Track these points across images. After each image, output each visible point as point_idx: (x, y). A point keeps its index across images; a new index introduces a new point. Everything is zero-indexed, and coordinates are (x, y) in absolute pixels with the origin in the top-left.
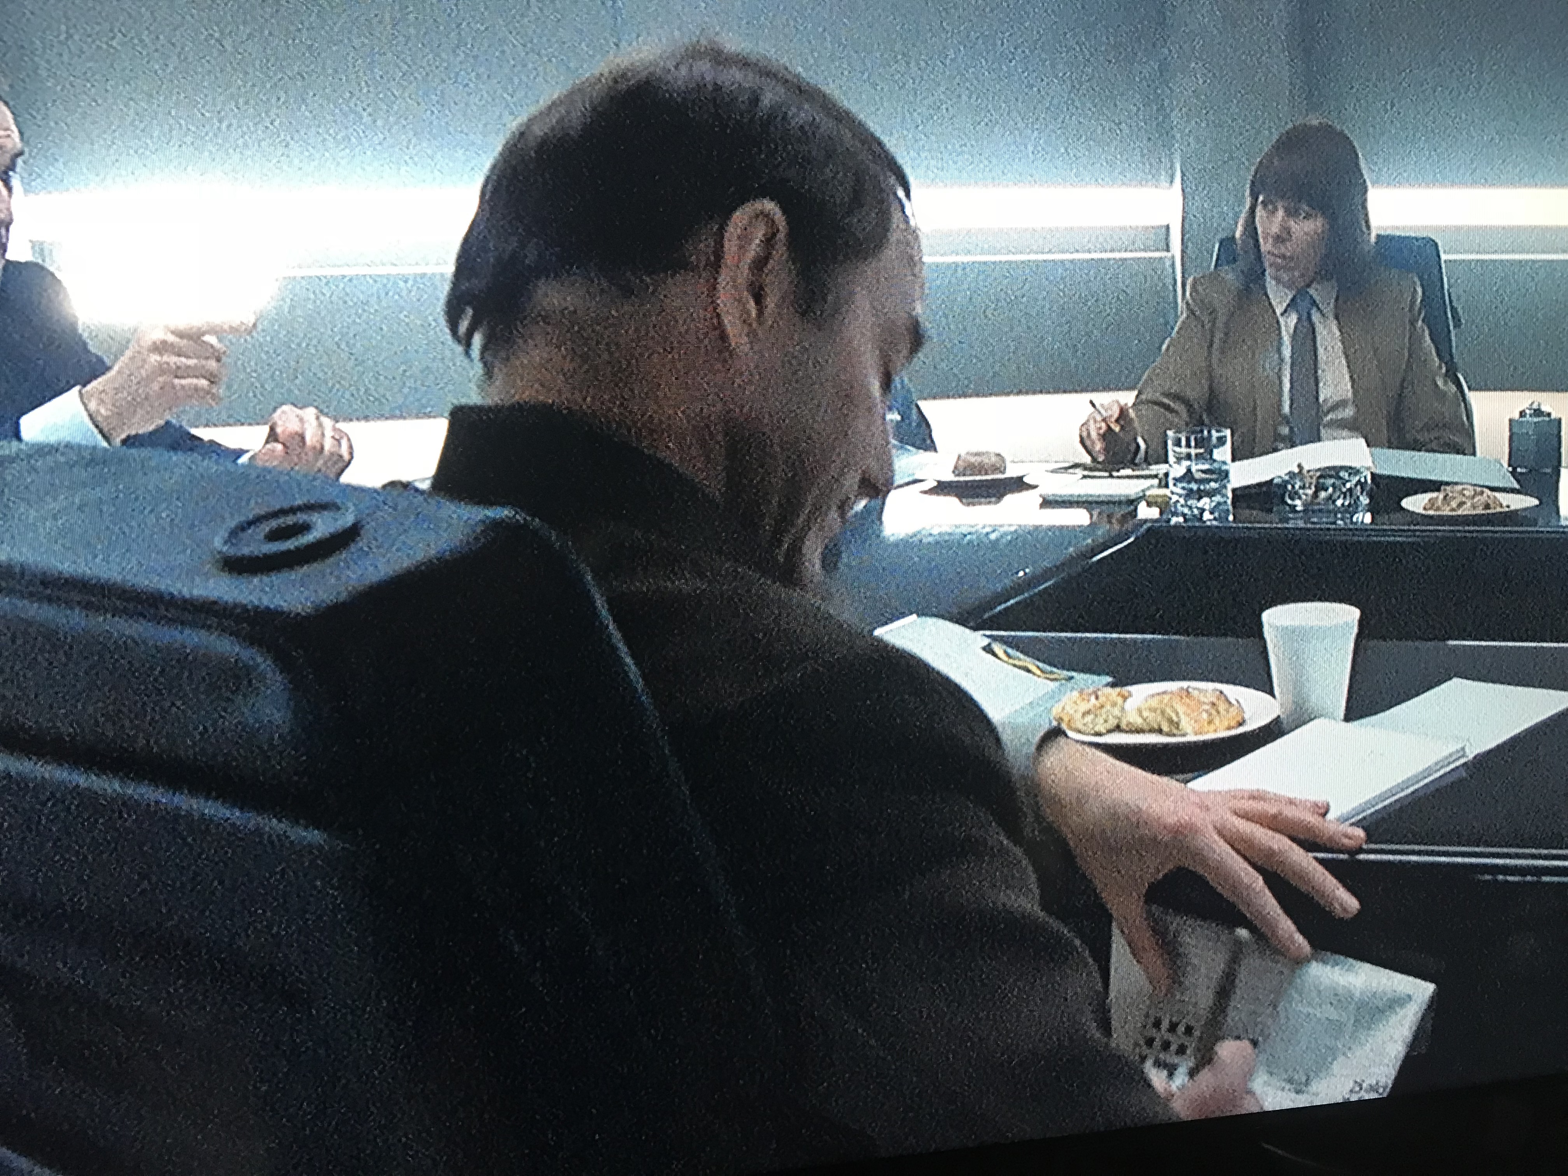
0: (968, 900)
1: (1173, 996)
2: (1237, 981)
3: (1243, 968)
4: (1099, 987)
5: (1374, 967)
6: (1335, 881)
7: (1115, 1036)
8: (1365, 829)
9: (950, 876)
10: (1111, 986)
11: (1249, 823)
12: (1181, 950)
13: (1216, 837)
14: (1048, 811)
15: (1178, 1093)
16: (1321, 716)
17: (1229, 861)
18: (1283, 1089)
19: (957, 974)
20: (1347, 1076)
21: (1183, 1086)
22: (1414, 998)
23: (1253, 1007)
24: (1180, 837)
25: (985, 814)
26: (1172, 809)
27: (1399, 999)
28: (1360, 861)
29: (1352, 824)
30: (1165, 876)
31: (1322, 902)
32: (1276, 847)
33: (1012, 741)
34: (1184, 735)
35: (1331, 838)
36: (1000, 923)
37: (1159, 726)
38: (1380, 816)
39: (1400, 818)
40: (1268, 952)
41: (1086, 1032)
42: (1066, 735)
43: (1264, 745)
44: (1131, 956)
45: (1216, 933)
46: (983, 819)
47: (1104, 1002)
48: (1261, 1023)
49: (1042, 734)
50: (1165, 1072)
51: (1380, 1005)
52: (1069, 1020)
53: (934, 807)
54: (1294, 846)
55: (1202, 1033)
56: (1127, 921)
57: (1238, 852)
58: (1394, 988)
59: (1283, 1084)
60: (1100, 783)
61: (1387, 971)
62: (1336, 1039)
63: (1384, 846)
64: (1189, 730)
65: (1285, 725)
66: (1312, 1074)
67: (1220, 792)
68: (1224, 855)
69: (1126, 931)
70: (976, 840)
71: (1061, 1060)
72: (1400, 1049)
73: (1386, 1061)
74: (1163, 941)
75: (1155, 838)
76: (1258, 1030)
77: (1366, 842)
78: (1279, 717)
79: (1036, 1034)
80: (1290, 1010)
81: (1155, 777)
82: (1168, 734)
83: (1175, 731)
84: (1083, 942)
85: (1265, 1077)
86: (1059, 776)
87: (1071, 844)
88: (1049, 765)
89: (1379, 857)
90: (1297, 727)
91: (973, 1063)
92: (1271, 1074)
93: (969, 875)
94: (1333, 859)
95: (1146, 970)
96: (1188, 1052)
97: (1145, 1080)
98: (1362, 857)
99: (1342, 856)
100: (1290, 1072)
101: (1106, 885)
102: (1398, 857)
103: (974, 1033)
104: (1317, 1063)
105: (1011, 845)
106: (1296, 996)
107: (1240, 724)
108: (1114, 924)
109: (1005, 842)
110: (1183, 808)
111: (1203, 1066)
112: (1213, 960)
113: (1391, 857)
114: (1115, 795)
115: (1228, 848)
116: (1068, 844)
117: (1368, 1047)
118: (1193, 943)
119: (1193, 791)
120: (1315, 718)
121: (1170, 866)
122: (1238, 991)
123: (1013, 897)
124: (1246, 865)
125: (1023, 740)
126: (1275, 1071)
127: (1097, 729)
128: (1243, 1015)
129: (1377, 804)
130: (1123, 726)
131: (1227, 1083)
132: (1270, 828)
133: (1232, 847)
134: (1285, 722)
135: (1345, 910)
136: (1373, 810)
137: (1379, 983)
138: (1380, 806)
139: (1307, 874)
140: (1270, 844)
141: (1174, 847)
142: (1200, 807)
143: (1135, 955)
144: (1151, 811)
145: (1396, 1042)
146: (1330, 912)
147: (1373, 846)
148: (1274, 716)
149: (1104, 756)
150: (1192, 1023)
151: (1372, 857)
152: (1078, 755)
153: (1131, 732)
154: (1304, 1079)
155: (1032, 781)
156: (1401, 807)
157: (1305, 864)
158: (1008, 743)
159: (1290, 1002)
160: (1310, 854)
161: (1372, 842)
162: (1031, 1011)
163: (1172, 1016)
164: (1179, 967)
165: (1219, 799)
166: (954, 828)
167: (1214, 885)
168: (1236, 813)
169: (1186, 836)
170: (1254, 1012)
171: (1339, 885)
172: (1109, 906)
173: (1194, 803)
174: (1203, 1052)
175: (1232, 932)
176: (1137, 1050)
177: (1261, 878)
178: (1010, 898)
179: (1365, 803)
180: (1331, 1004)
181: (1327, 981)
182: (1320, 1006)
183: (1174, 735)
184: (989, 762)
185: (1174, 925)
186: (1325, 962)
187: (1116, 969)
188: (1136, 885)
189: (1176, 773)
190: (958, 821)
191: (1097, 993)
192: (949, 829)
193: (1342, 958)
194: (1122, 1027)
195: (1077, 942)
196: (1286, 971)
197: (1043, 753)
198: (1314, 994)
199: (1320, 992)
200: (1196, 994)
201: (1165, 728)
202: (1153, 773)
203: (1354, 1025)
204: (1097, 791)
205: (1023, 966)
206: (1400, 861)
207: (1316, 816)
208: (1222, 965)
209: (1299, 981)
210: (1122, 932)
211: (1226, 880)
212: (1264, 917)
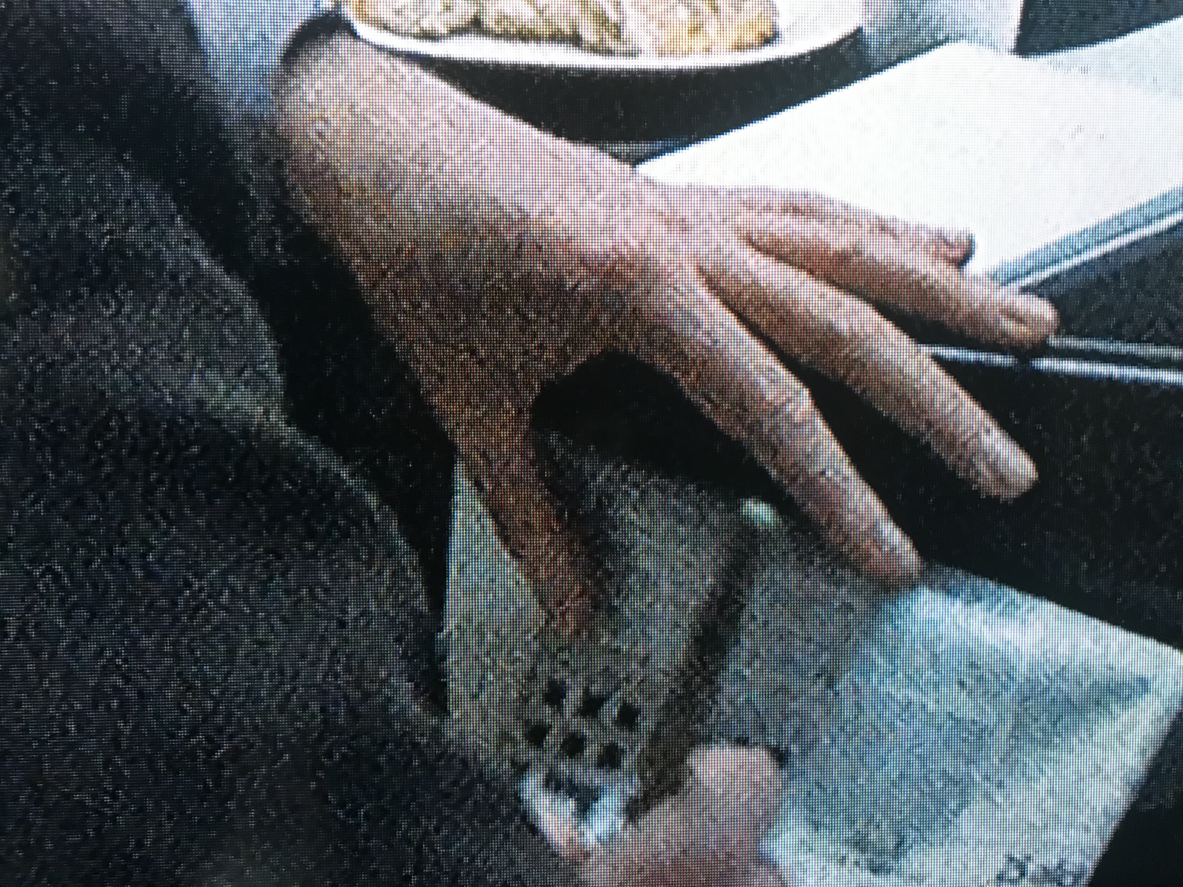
0: (115, 387)
1: (593, 636)
2: (745, 617)
3: (757, 590)
4: (421, 603)
5: (1065, 612)
6: (980, 414)
7: (456, 715)
8: (1055, 302)
9: (75, 329)
10: (450, 603)
11: (782, 267)
12: (615, 536)
13: (703, 292)
14: (308, 201)
15: (601, 851)
16: (960, 37)
17: (733, 350)
18: (843, 860)
19: (90, 548)
20: (991, 844)
21: (612, 836)
22: (1154, 686)
23: (780, 677)
24: (618, 287)
25: (159, 197)
26: (601, 220)
27: (1121, 685)
28: (1040, 374)
29: (1025, 290)
30: (580, 368)
31: (950, 459)
32: (843, 326)
33: (225, 37)
34: (632, 54)
35: (974, 318)
36: (190, 444)
37: (575, 28)
38: (1092, 276)
39: (1141, 285)
40: (818, 560)
41: (389, 700)
42: (354, 35)
43: (821, 91)
44: (496, 542)
45: (698, 507)
46: (154, 208)
47: (432, 636)
48: (796, 713)
49: (296, 25)
50: (571, 804)
51: (1076, 695)
52: (348, 669)
53: (36, 172)
54: (888, 326)
55: (659, 724)
56: (489, 463)
57: (754, 330)
58: (1111, 660)
59: (844, 851)
60: (431, 147)
61: (1094, 622)
62: (969, 762)
63: (1100, 345)
64: (644, 42)
65: (872, 52)
66: (911, 835)
67: (715, 192)
68: (720, 332)
69: (488, 486)
70: (138, 255)
71: (329, 755)
72: (1118, 794)
73: (1083, 819)
74: (572, 514)
75: (560, 282)
76: (790, 731)
77: (1057, 333)
78: (859, 30)
79: (271, 695)
80: (866, 691)
81: (562, 145)
82: (594, 50)
83: (611, 43)
84: (384, 500)
85: (803, 832)
86: (334, 123)
87: (361, 278)
88: (311, 97)
89: (1086, 368)
90: (901, 59)
91: (124, 745)
92: (816, 826)
93: (119, 330)
94: (978, 364)
95: (532, 574)
96: (626, 763)
97: (524, 817)
98: (1045, 364)
99: (998, 359)
100: (859, 825)
101: (441, 378)
102: (1132, 373)
103: (127, 680)
104: (923, 809)
105: (219, 270)
106: (880, 661)
107: (768, 40)
108: (460, 468)
109: (205, 263)
110: (627, 222)
111: (660, 797)
112: (688, 565)
113: (1114, 371)
114: (465, 179)
115: (730, 320)
116: (351, 278)
117: (1042, 785)
118: (644, 522)
119: (649, 182)
120: (947, 40)
121: (594, 348)
122: (746, 642)
123: (222, 387)
124: (769, 361)
125: (252, 37)
126: (827, 820)
127: (426, 24)
128: (756, 692)
129: (1087, 247)
130: (489, 22)
131: (712, 838)
132: (832, 282)
133: (742, 318)
134: (874, 44)
135: (1001, 479)
136: (1076, 261)
137: (1074, 646)
138: (1095, 253)
139: (916, 392)
140: (831, 317)
141: (605, 307)
142: (668, 223)
143: (505, 540)
144: (550, 221)
145: (1107, 778)
146: (966, 482)
147: (1072, 342)
148: (848, 28)
149: (442, 87)
150: (638, 700)
151: (1070, 366)
152: (380, 79)
153: (506, 36)
154: (891, 843)
155: (272, 131)
156: (1143, 261)
157: (911, 369)
158: (216, 40)
159: (866, 674)
160: (925, 350)
161: (1069, 333)
162: (262, 644)
163: (590, 680)
164: (610, 575)
165: (712, 206)
166: (84, 224)
167: (696, 398)
168: (750, 242)
169: (632, 285)
170: (783, 689)
171: (990, 423)
172: (447, 426)
173: (652, 211)
174: (659, 766)
175: (734, 507)
176: (508, 750)
177: (806, 392)
178: (213, 390)
179: (1059, 245)
180: (962, 684)
181: (955, 634)
182: (936, 685)
183: (609, 52)
184: (169, 81)
185: (600, 479)
186: (949, 591)
187: (462, 569)
188: (513, 385)
189: (615, 139)
190: (94, 206)
191: (418, 616)
192: (74, 224)
193: (991, 585)
194: (475, 697)
195: (372, 500)
196: (859, 603)
197: (297, 69)
198: (921, 660)
199: (935, 656)
200: (648, 638)
201: (589, 34)
202: (558, 134)
203: (1012, 736)
204: (424, 165)
205: (241, 542)
206: (1136, 382)
207: (942, 265)
208: (710, 580)
209: (888, 628)
210: (478, 484)
211: (722, 392)
212: (811, 482)
